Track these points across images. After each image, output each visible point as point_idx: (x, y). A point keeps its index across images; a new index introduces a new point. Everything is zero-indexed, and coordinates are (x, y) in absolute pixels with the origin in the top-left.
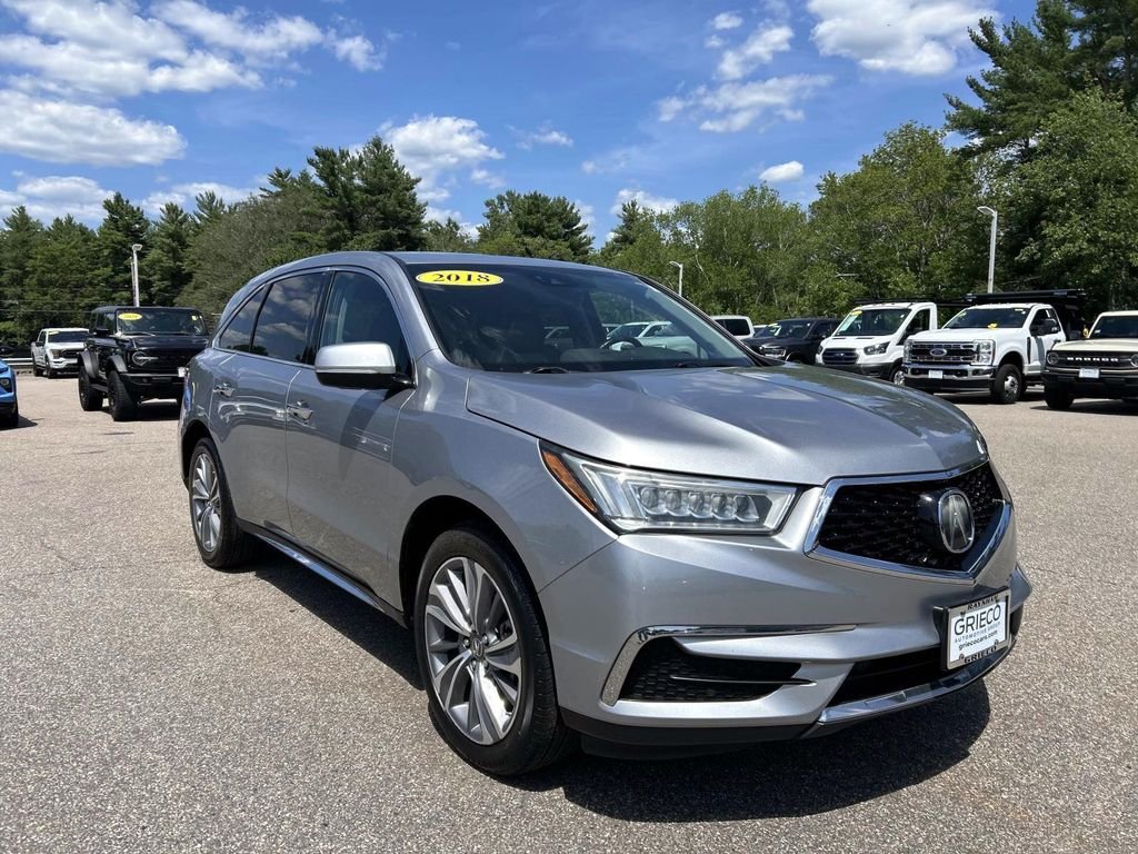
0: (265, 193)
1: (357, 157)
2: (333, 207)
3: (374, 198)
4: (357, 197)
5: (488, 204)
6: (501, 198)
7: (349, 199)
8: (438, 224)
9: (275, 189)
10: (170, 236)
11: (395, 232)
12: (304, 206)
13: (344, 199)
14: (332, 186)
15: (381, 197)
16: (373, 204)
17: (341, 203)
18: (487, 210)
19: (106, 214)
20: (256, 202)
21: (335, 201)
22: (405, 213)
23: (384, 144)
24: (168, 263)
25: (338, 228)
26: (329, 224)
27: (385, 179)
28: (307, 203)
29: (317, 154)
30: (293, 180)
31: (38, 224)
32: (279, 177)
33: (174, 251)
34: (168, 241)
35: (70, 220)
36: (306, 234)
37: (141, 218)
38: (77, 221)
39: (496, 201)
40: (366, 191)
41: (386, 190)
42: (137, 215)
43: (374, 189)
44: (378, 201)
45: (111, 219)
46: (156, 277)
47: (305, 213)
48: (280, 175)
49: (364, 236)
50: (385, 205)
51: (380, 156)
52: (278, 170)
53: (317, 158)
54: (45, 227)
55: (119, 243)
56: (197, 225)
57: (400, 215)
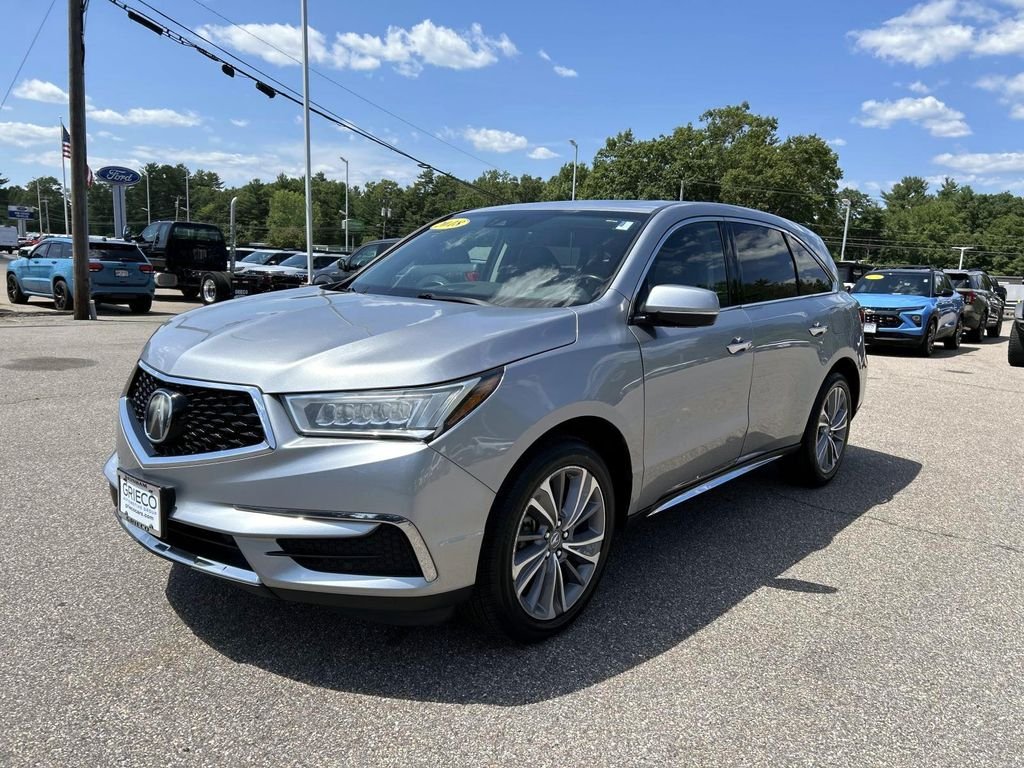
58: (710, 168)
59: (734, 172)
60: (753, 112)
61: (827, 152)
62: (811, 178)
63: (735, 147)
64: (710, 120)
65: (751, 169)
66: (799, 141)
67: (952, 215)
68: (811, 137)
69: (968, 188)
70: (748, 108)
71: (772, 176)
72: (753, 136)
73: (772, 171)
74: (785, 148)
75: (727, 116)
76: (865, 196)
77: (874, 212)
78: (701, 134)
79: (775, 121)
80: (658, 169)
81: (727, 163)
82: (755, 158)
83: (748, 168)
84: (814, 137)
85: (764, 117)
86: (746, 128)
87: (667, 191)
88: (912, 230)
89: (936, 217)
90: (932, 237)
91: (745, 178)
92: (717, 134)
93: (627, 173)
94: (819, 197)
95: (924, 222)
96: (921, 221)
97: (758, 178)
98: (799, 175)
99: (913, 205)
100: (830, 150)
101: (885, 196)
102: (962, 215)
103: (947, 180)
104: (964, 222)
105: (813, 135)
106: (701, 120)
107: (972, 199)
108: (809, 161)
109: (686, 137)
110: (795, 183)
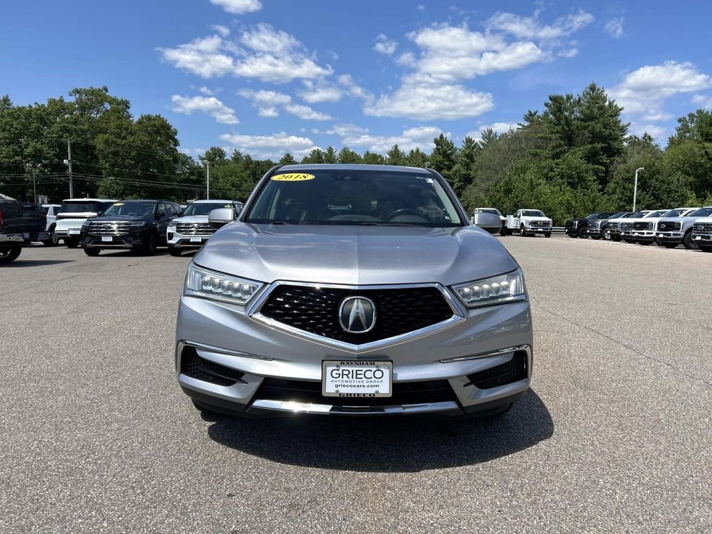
0: (520, 127)
1: (577, 99)
2: (557, 132)
3: (586, 124)
4: (574, 125)
5: (680, 121)
6: (691, 116)
7: (568, 126)
8: (636, 138)
9: (526, 124)
10: (467, 156)
11: (599, 146)
12: (540, 133)
13: (565, 127)
14: (559, 119)
15: (591, 123)
16: (585, 128)
17: (563, 129)
18: (679, 125)
19: (434, 146)
20: (512, 133)
21: (559, 128)
22: (607, 133)
23: (597, 87)
24: (463, 172)
25: (560, 146)
26: (553, 143)
27: (596, 111)
28: (543, 131)
29: (551, 99)
30: (539, 117)
31: (403, 153)
32: (530, 117)
33: (467, 165)
34: (464, 159)
35: (418, 150)
36: (538, 151)
37: (452, 147)
38: (421, 151)
39: (688, 118)
40: (582, 120)
41: (596, 118)
42: (450, 145)
43: (588, 118)
44: (589, 126)
45: (437, 148)
46: (456, 180)
47: (539, 138)
48: (531, 115)
49: (577, 149)
50: (593, 128)
51: (595, 95)
52: (530, 112)
53: (551, 102)
54: (406, 155)
55: (439, 162)
56: (480, 149)
57: (604, 134)
58: (84, 132)
59: (106, 136)
60: (111, 94)
61: (169, 127)
62: (161, 144)
63: (101, 118)
64: (77, 96)
65: (118, 136)
66: (149, 118)
67: (242, 172)
68: (157, 117)
69: (248, 156)
70: (107, 91)
71: (133, 142)
72: (114, 111)
73: (133, 137)
74: (140, 122)
75: (92, 95)
76: (190, 158)
77: (196, 168)
78: (72, 106)
79: (128, 102)
80: (38, 129)
81: (97, 130)
82: (120, 127)
83: (115, 133)
84: (159, 116)
85: (119, 98)
86: (107, 106)
87: (50, 147)
88: (221, 180)
89: (234, 173)
90: (233, 185)
91: (114, 142)
92: (84, 108)
93: (9, 131)
94: (167, 157)
95: (228, 176)
96: (225, 176)
97: (124, 142)
98: (152, 142)
99: (219, 165)
100: (171, 126)
101: (202, 159)
102: (248, 172)
103: (235, 150)
104: (250, 177)
105: (158, 115)
106: (71, 95)
107: (251, 163)
108: (157, 132)
109: (59, 107)
110: (150, 147)
